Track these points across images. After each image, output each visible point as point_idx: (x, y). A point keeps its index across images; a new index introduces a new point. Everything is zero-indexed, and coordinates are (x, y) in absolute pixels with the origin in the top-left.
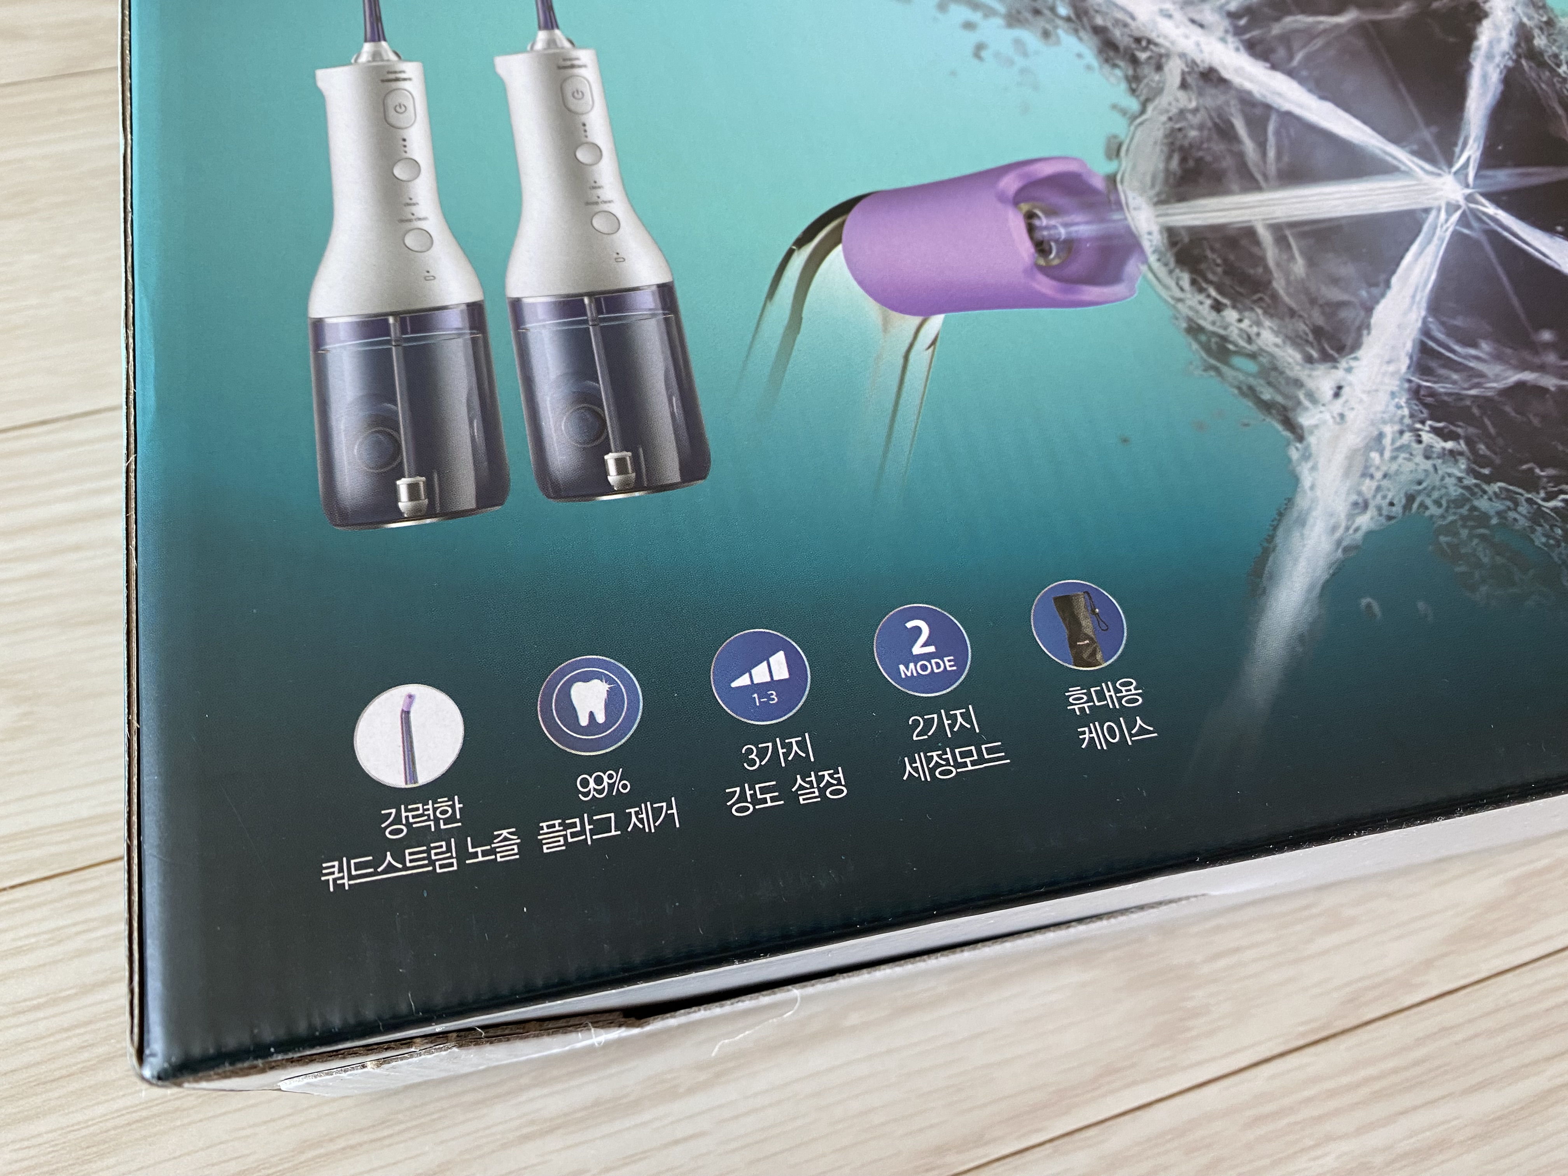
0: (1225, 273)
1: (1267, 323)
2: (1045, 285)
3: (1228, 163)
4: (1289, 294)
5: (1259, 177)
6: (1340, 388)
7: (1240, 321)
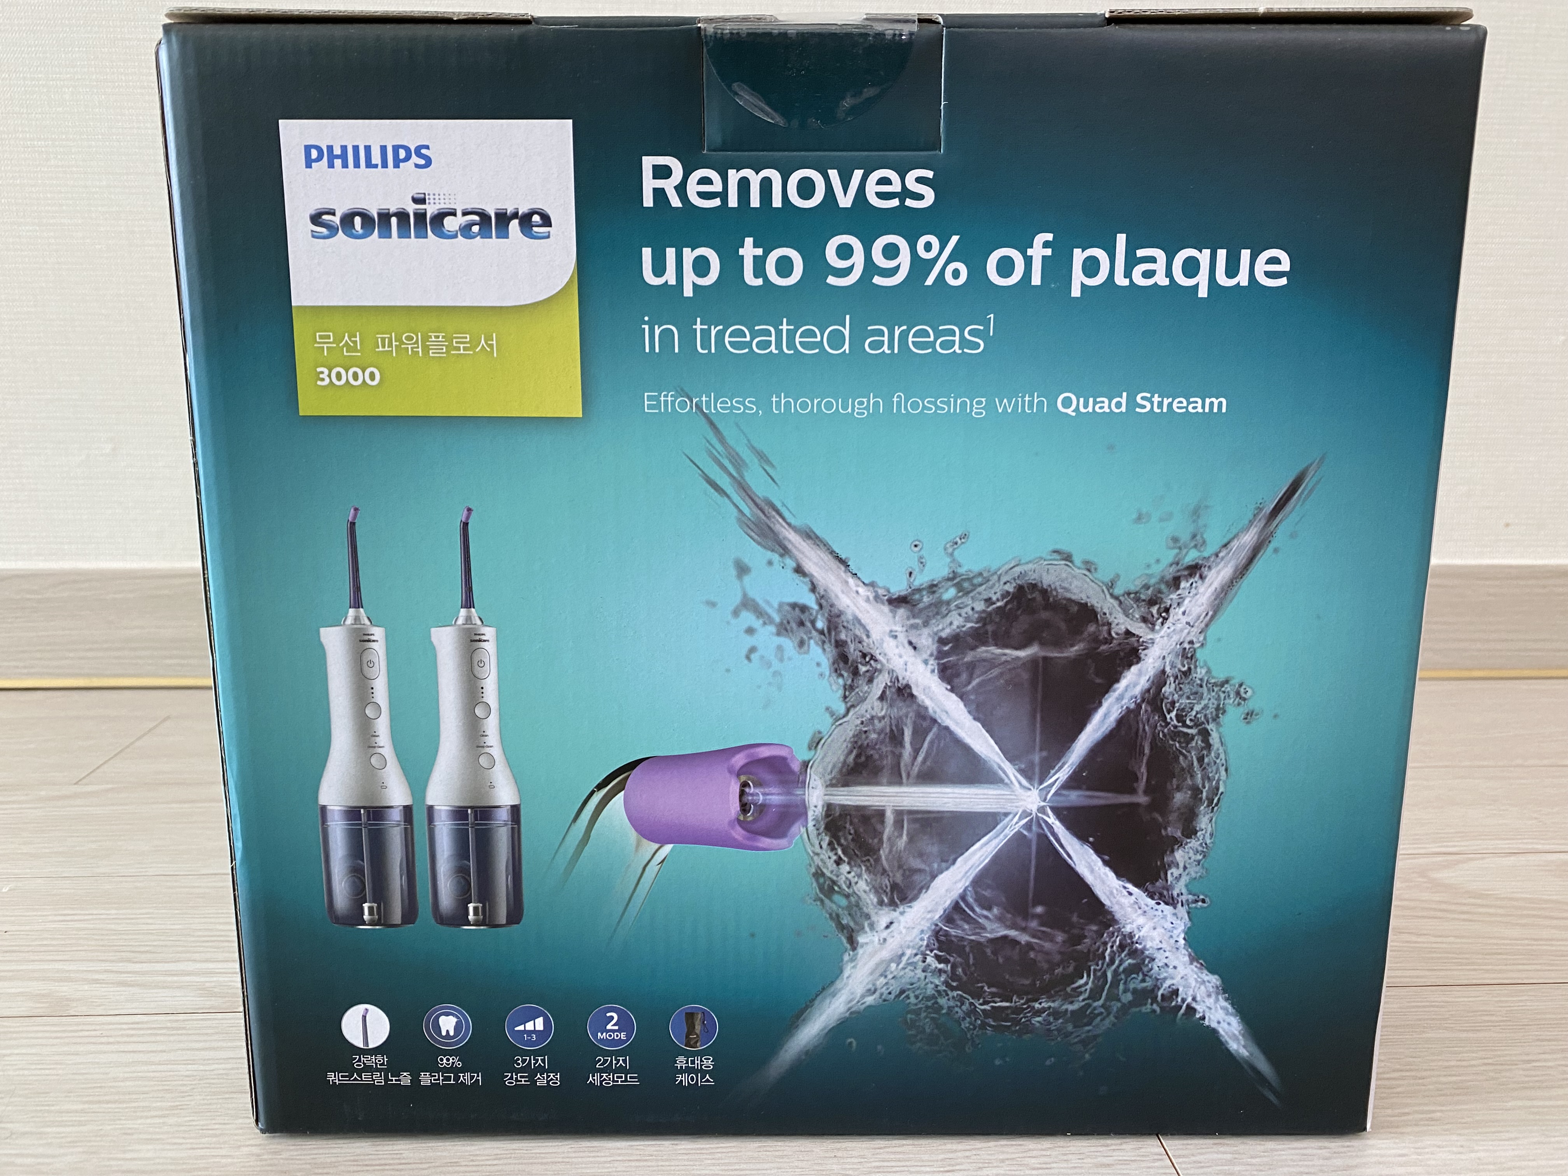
0: (853, 840)
1: (865, 876)
2: (738, 833)
3: (888, 761)
4: (887, 860)
5: (904, 775)
6: (891, 923)
7: (849, 873)
